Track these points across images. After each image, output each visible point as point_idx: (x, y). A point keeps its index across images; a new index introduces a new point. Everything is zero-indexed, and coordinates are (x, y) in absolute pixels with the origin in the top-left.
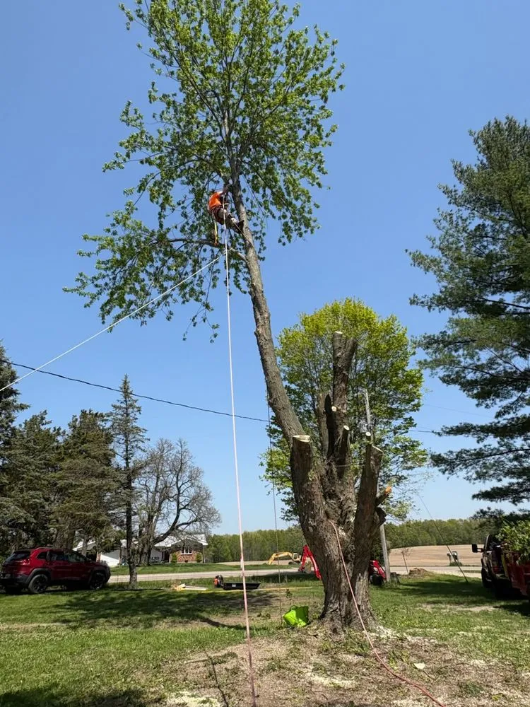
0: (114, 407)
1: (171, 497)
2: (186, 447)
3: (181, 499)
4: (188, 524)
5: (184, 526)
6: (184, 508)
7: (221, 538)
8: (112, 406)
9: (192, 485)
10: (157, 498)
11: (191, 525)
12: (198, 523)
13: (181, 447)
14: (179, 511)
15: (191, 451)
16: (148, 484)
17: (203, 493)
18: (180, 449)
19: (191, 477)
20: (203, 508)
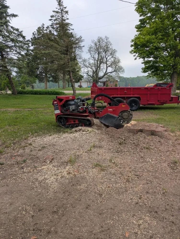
0: (54, 11)
1: (104, 62)
2: (109, 40)
3: (108, 63)
4: (111, 73)
5: (109, 74)
6: (109, 66)
7: (128, 79)
8: (53, 11)
9: (112, 57)
10: (99, 62)
11: (112, 73)
12: (115, 72)
13: (107, 40)
14: (107, 67)
15: (111, 42)
16: (95, 57)
17: (116, 60)
18: (106, 41)
19: (111, 54)
20: (117, 67)
